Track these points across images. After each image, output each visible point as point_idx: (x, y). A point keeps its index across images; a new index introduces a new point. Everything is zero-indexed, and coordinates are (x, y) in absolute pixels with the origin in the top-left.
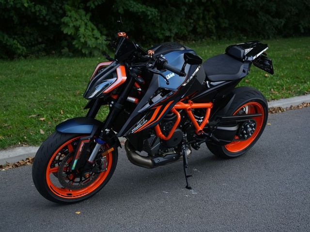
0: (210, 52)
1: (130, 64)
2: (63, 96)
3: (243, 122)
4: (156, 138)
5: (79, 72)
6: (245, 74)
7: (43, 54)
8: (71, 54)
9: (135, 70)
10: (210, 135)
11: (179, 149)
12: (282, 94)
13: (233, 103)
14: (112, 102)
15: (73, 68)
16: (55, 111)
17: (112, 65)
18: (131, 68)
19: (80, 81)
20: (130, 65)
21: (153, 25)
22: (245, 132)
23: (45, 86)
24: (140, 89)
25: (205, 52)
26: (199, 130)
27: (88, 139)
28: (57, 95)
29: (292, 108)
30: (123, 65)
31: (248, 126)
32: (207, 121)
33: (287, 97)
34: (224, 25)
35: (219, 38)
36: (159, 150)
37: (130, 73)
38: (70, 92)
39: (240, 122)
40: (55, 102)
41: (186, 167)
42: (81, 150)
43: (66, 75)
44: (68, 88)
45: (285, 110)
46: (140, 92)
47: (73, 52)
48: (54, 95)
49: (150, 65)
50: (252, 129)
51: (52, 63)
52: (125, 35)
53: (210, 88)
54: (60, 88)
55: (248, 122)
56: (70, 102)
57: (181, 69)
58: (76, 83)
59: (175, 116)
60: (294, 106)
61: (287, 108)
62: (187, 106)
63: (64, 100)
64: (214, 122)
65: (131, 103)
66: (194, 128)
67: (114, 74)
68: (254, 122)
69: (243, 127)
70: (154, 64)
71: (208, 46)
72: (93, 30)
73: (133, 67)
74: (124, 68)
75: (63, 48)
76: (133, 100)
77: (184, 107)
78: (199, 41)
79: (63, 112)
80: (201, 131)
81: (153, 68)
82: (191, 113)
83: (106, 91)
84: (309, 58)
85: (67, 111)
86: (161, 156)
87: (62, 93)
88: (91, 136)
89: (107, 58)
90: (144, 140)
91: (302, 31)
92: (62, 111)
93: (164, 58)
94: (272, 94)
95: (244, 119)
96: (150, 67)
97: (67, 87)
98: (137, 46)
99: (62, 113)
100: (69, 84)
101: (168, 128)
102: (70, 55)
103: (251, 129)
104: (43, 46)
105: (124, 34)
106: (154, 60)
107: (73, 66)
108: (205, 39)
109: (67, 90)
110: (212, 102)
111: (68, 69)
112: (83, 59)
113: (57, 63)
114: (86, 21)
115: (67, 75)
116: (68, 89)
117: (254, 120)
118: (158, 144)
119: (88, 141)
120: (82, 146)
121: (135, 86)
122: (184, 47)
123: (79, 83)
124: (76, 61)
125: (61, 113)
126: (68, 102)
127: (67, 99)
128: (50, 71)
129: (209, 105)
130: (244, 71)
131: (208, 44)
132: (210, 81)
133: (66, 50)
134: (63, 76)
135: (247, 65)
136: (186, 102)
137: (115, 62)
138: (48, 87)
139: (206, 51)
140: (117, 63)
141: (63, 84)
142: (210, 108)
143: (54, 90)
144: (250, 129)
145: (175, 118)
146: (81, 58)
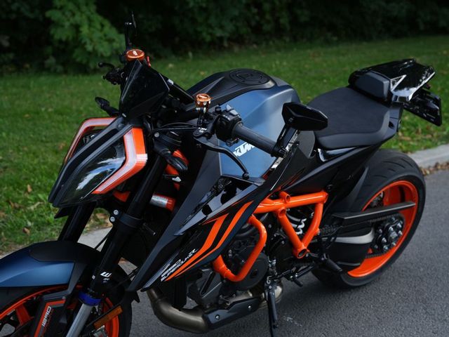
0: (285, 63)
1: (154, 125)
2: (34, 153)
3: (382, 222)
4: (213, 275)
5: (67, 103)
6: (393, 131)
7: (10, 69)
8: (60, 68)
9: (166, 139)
10: (321, 255)
11: (259, 288)
12: (418, 141)
13: (365, 185)
14: (116, 212)
15: (57, 95)
16: (16, 185)
17: (114, 126)
18: (157, 135)
19: (68, 123)
20: (156, 127)
21: (194, 21)
22: (384, 240)
23: (4, 134)
24: (178, 179)
25: (276, 64)
26: (299, 250)
27: (61, 299)
28: (23, 151)
29: (439, 167)
30: (139, 127)
31: (391, 228)
32: (316, 229)
33: (427, 148)
34: (303, 19)
35: (295, 39)
36: (218, 297)
37: (156, 147)
38: (48, 145)
39: (377, 222)
40: (18, 168)
41: (275, 327)
42: (44, 322)
43: (43, 109)
44: (45, 137)
45: (428, 172)
46: (178, 186)
47: (63, 64)
48: (19, 151)
49: (202, 130)
50: (397, 232)
51: (23, 87)
52: (142, 55)
53: (325, 162)
54: (30, 137)
55: (391, 221)
56: (46, 167)
57: (276, 141)
58: (61, 125)
59: (254, 228)
60: (440, 163)
61: (429, 167)
62: (278, 204)
63: (36, 161)
64: (328, 229)
65: (158, 208)
66: (291, 245)
67: (117, 148)
68: (401, 219)
69: (381, 230)
70: (211, 126)
71: (279, 54)
72: (102, 26)
73: (162, 133)
74: (140, 133)
75: (47, 58)
76: (163, 201)
77: (271, 209)
78: (264, 45)
79: (32, 187)
80: (304, 251)
81: (208, 136)
82: (285, 218)
83: (100, 190)
84: (445, 73)
85: (40, 188)
86: (222, 307)
87: (34, 148)
88: (69, 291)
89: (103, 108)
90: (189, 286)
91: (422, 27)
92: (29, 186)
93: (234, 112)
94: (401, 141)
95: (384, 216)
96: (203, 135)
97: (44, 133)
98: (169, 84)
99: (30, 190)
100: (47, 128)
101: (237, 252)
102: (58, 71)
103: (396, 235)
104: (11, 56)
105: (139, 54)
106: (212, 119)
107: (58, 93)
108: (274, 42)
109: (42, 141)
110: (326, 190)
111: (50, 98)
112: (76, 78)
113: (31, 86)
114: (88, 13)
115: (46, 110)
116: (44, 139)
117: (402, 215)
118: (217, 286)
119: (61, 304)
120: (47, 313)
121: (167, 172)
122: (273, 81)
123: (66, 125)
124: (63, 83)
125: (26, 191)
126: (42, 167)
127: (42, 161)
128: (17, 102)
129: (320, 197)
130: (391, 125)
131: (279, 49)
132: (324, 149)
133: (51, 61)
134: (38, 113)
135: (396, 112)
136: (276, 196)
137: (120, 119)
138: (8, 134)
139: (278, 62)
140: (125, 122)
141: (36, 129)
142: (322, 202)
143: (20, 141)
144: (394, 235)
145: (254, 231)
146: (74, 75)
